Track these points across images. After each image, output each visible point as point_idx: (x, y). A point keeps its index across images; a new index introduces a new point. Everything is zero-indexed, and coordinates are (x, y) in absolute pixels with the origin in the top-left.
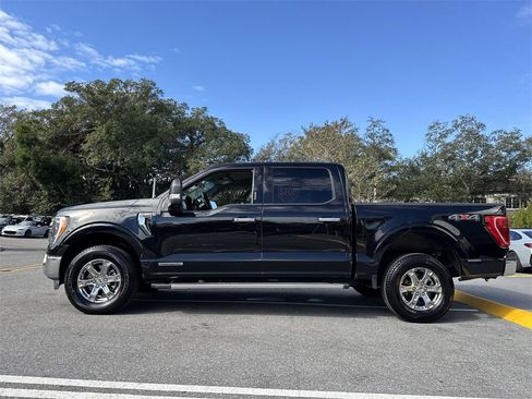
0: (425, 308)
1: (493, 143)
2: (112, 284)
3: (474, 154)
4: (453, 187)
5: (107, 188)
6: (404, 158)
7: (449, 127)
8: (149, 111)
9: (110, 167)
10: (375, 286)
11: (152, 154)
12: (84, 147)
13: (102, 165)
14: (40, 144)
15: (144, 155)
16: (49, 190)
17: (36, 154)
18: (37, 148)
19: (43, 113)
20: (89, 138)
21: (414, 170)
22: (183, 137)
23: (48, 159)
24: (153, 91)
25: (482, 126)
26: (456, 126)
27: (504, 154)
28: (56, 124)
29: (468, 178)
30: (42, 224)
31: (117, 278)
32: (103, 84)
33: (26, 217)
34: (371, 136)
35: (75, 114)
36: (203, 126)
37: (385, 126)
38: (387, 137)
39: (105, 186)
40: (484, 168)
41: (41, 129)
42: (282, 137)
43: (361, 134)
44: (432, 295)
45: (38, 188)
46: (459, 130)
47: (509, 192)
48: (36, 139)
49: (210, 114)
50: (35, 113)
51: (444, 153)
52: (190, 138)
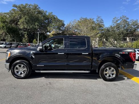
0: (110, 78)
1: (130, 23)
2: (24, 71)
3: (125, 26)
4: (119, 35)
5: (26, 35)
6: (106, 27)
7: (119, 18)
8: (36, 13)
9: (26, 29)
10: (97, 72)
11: (38, 25)
12: (19, 23)
13: (24, 28)
14: (7, 22)
15: (35, 26)
16: (10, 35)
17: (6, 25)
18: (6, 23)
19: (7, 14)
20: (20, 20)
21: (108, 30)
22: (46, 20)
23: (9, 27)
24: (37, 8)
25: (128, 19)
26: (121, 18)
27: (133, 26)
28: (11, 17)
29: (123, 33)
30: (9, 45)
31: (25, 69)
32: (23, 5)
33: (5, 42)
34: (97, 21)
35: (16, 13)
36: (51, 18)
37: (101, 18)
38: (102, 21)
39: (25, 34)
40: (127, 30)
41: (7, 18)
42: (73, 21)
43: (95, 20)
44: (113, 74)
45: (7, 35)
46: (121, 19)
47: (133, 36)
48: (5, 21)
49: (53, 14)
50: (5, 13)
51: (117, 26)
52: (48, 20)
